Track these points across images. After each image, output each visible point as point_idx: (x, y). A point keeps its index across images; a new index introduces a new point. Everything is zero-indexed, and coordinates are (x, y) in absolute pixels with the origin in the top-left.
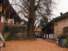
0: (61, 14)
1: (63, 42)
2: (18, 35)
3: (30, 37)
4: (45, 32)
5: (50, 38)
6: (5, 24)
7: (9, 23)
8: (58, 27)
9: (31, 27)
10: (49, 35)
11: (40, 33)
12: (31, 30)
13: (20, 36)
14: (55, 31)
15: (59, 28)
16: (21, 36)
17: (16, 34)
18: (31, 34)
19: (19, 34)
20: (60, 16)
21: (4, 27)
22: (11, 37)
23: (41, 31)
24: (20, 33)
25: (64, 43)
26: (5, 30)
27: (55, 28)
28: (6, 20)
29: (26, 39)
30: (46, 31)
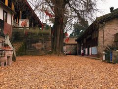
0: (112, 9)
1: (113, 54)
2: (37, 48)
3: (57, 50)
4: (82, 44)
5: (90, 54)
6: (13, 28)
7: (21, 26)
8: (105, 33)
9: (59, 34)
10: (90, 48)
11: (73, 46)
12: (58, 38)
13: (40, 48)
14: (100, 40)
15: (106, 35)
16: (42, 49)
17: (33, 45)
18: (58, 46)
19: (38, 46)
20: (110, 14)
21: (12, 33)
22: (24, 50)
23: (76, 43)
24: (39, 44)
25: (115, 57)
26: (15, 39)
27: (101, 34)
28: (15, 21)
29: (50, 53)
30: (85, 42)
